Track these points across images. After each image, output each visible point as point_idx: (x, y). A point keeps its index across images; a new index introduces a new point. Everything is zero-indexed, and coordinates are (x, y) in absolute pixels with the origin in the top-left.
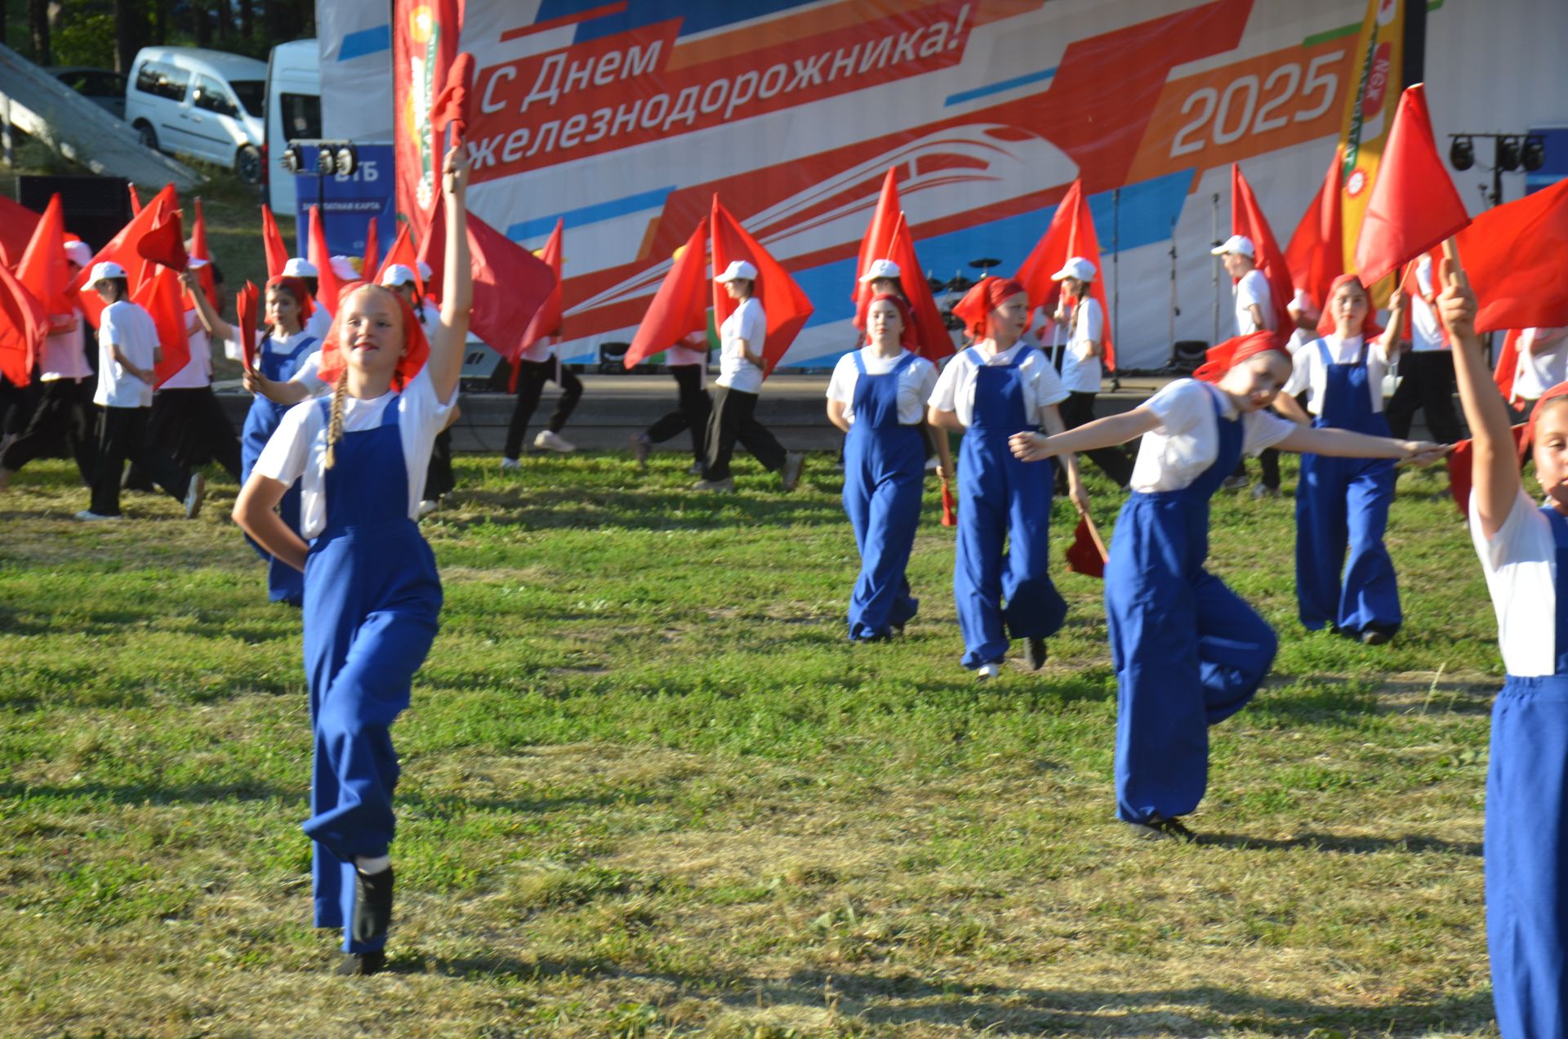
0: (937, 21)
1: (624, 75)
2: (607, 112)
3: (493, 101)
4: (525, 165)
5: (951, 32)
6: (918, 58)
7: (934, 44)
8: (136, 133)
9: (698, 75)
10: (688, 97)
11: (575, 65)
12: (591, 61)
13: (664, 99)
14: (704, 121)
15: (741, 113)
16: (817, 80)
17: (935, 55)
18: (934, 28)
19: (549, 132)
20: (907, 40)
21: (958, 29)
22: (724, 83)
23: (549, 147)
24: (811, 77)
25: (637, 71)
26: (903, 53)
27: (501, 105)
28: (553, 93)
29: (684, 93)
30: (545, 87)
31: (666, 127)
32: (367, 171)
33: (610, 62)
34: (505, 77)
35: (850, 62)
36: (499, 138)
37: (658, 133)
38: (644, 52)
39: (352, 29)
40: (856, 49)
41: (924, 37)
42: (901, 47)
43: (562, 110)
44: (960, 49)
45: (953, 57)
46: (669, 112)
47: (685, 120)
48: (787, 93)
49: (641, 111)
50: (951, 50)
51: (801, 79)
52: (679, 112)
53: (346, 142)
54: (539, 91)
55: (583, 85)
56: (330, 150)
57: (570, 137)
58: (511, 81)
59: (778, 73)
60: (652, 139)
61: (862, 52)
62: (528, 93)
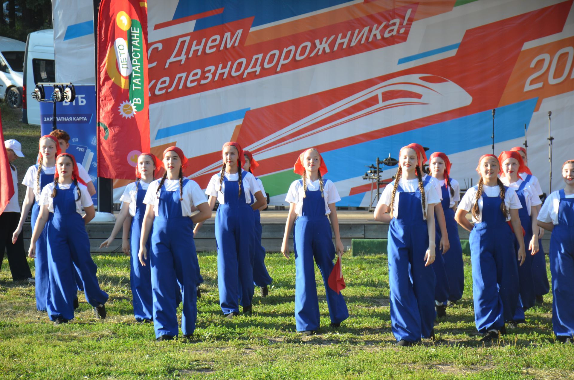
0: (393, 18)
1: (222, 48)
2: (213, 68)
4: (168, 96)
5: (401, 24)
6: (383, 38)
7: (392, 30)
9: (263, 48)
10: (257, 59)
11: (195, 42)
12: (204, 40)
13: (244, 60)
14: (265, 72)
15: (286, 68)
16: (328, 50)
17: (392, 35)
18: (392, 22)
19: (180, 78)
20: (377, 28)
21: (405, 23)
22: (277, 52)
23: (181, 87)
24: (324, 48)
25: (229, 46)
26: (375, 35)
27: (155, 64)
28: (183, 57)
29: (255, 57)
30: (179, 54)
31: (245, 76)
32: (80, 100)
33: (215, 40)
34: (157, 48)
35: (346, 41)
36: (153, 82)
37: (241, 79)
38: (232, 35)
39: (72, 23)
40: (349, 33)
41: (386, 27)
42: (374, 32)
43: (187, 67)
44: (407, 33)
45: (403, 38)
46: (246, 68)
47: (256, 72)
48: (311, 57)
49: (231, 67)
50: (401, 34)
51: (319, 50)
52: (252, 68)
53: (69, 84)
54: (175, 57)
55: (199, 53)
56: (60, 89)
57: (192, 82)
58: (160, 51)
59: (306, 46)
60: (237, 83)
61: (352, 35)
62: (169, 58)
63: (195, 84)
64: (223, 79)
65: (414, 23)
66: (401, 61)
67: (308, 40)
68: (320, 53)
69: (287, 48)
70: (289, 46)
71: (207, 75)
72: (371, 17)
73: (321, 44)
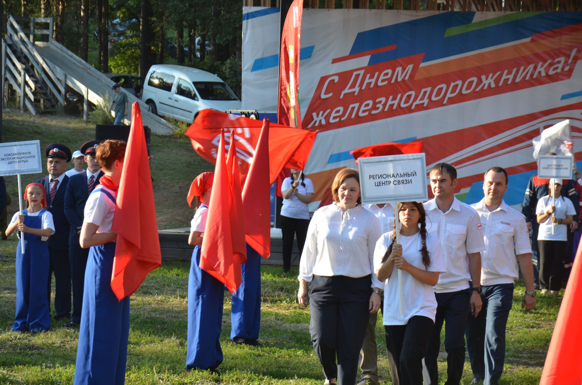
0: (558, 57)
1: (393, 81)
2: (383, 99)
3: (326, 93)
4: (340, 125)
5: (566, 62)
6: (547, 75)
7: (557, 68)
8: (147, 106)
9: (431, 82)
10: (425, 92)
11: (368, 76)
12: (377, 74)
13: (413, 93)
14: (433, 105)
15: (452, 101)
16: (493, 85)
17: (557, 73)
18: (557, 60)
19: (353, 108)
20: (542, 66)
21: (570, 61)
22: (444, 86)
23: (353, 116)
24: (490, 84)
25: (399, 79)
26: (540, 72)
27: (330, 95)
28: (357, 89)
29: (423, 90)
30: (353, 86)
31: (413, 107)
33: (387, 74)
34: (334, 80)
35: (511, 77)
36: (328, 111)
37: (409, 110)
38: (404, 69)
39: (259, 56)
40: (515, 70)
41: (551, 65)
42: (539, 69)
43: (360, 98)
44: (571, 71)
45: (568, 74)
46: (414, 100)
47: (423, 104)
48: (477, 92)
49: (401, 99)
50: (566, 71)
51: (484, 85)
52: (421, 100)
53: (254, 111)
54: (349, 88)
55: (372, 86)
56: (246, 115)
57: (364, 111)
58: (336, 83)
59: (473, 82)
60: (405, 113)
61: (517, 72)
62: (344, 89)
63: (367, 113)
64: (392, 110)
65: (579, 62)
66: (564, 97)
67: (475, 76)
68: (485, 88)
69: (454, 82)
70: (456, 80)
71: (378, 106)
72: (537, 55)
73: (487, 79)
